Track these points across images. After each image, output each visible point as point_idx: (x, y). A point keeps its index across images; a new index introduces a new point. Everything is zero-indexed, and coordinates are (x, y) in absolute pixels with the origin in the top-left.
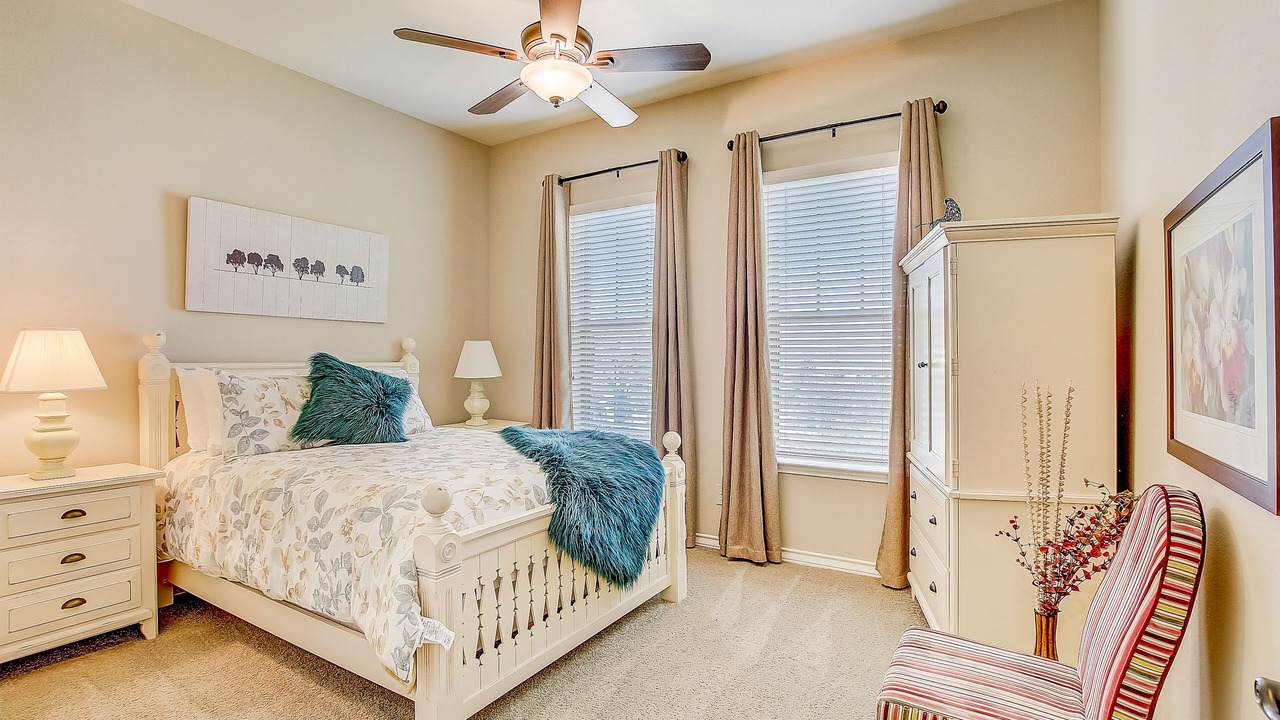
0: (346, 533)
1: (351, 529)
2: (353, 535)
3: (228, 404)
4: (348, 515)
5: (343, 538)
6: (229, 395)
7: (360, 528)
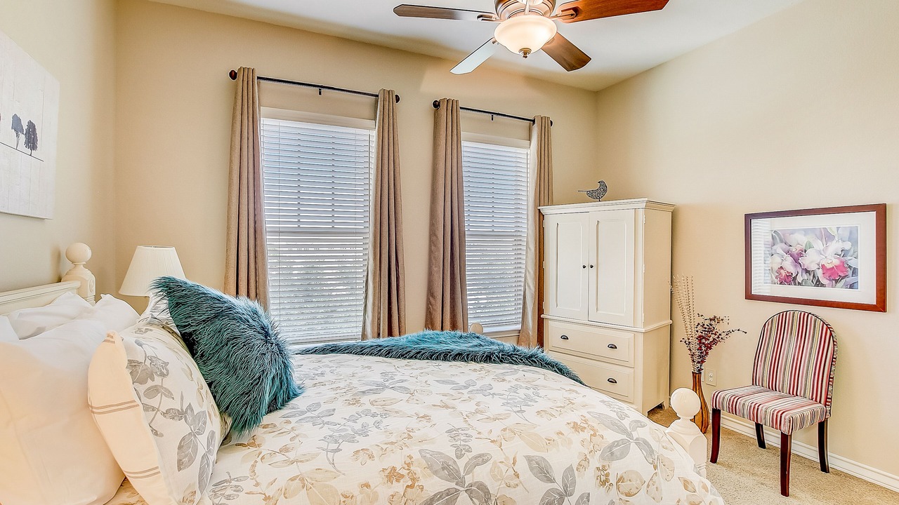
0: (603, 483)
1: (607, 475)
2: (613, 480)
3: (154, 402)
4: (595, 462)
5: (603, 489)
6: (150, 383)
7: (616, 468)
